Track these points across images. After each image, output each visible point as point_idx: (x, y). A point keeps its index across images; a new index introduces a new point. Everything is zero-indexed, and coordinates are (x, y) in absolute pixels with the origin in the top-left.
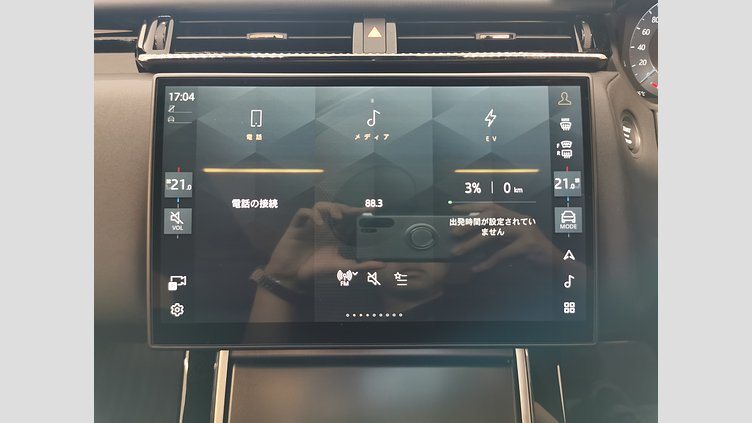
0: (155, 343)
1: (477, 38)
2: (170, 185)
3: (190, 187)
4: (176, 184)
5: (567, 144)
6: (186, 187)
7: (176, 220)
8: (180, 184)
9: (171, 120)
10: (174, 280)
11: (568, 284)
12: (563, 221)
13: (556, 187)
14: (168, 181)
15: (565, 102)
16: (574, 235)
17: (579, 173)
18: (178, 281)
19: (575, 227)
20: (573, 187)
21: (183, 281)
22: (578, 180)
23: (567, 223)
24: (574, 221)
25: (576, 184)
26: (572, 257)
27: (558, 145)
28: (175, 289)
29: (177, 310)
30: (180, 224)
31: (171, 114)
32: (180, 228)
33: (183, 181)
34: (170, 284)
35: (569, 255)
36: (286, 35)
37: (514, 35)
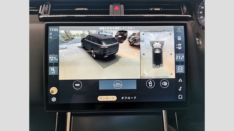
0: (47, 110)
1: (150, 10)
2: (51, 59)
4: (53, 58)
6: (56, 59)
7: (53, 70)
9: (50, 37)
11: (180, 90)
13: (176, 59)
15: (179, 31)
16: (182, 74)
17: (184, 54)
19: (182, 71)
20: (182, 58)
22: (183, 56)
23: (180, 70)
24: (182, 69)
26: (181, 81)
29: (54, 99)
30: (54, 72)
33: (55, 57)
36: (88, 9)
37: (162, 9)
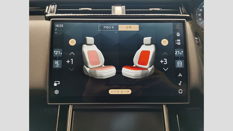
0: (49, 103)
1: (150, 10)
2: (55, 53)
3: (61, 53)
4: (57, 52)
5: (179, 40)
6: (60, 53)
7: (57, 64)
8: (58, 52)
9: (56, 33)
10: (56, 82)
11: (180, 84)
12: (178, 64)
13: (176, 54)
14: (55, 52)
15: (178, 28)
16: (181, 68)
17: (183, 49)
18: (57, 83)
19: (182, 66)
20: (181, 54)
21: (59, 83)
22: (182, 52)
23: (179, 65)
24: (181, 64)
25: (182, 53)
26: (181, 76)
27: (176, 41)
28: (56, 85)
29: (57, 92)
31: (56, 31)
32: (58, 66)
33: (59, 51)
34: (55, 84)
35: (180, 75)
36: (91, 9)
37: (161, 9)
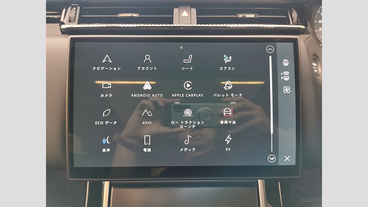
0: (71, 178)
1: (238, 17)
5: (287, 73)
27: (282, 74)
36: (138, 15)
37: (257, 15)
